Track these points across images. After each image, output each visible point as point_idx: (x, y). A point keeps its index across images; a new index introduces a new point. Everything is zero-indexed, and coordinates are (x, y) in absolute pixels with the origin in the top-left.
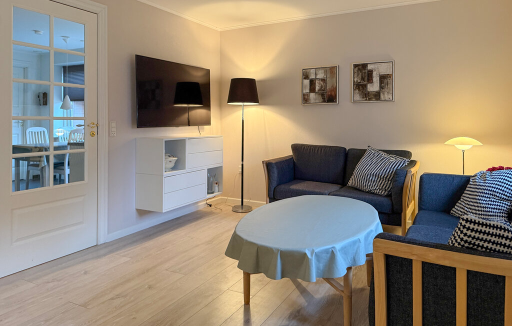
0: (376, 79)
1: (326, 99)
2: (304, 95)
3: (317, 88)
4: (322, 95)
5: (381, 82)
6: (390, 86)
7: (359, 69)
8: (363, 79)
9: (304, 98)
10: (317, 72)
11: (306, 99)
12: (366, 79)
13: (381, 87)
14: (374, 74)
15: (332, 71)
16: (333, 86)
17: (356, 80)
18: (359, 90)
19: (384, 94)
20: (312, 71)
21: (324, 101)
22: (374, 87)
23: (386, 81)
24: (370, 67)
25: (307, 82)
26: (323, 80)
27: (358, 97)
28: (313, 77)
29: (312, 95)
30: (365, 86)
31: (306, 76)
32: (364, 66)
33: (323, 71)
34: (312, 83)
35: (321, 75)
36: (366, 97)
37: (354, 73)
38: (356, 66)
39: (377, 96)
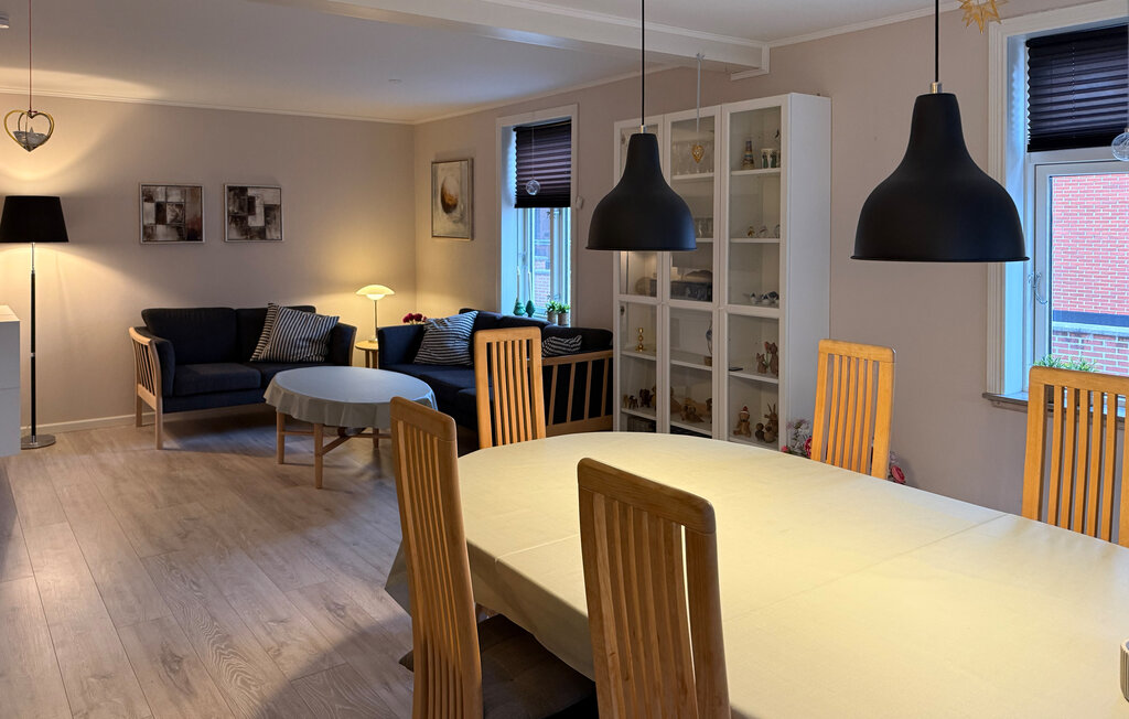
0: (259, 210)
1: (186, 236)
2: (145, 227)
3: (169, 217)
4: (178, 229)
5: (266, 215)
6: (278, 220)
7: (235, 194)
8: (241, 208)
9: (145, 233)
10: (169, 193)
11: (148, 235)
12: (246, 209)
13: (267, 222)
14: (257, 202)
15: (195, 192)
16: (196, 216)
17: (231, 208)
18: (237, 225)
19: (270, 231)
20: (159, 189)
21: (182, 238)
22: (256, 221)
23: (272, 213)
24: (251, 193)
25: (150, 207)
26: (179, 206)
27: (234, 234)
28: (161, 199)
29: (160, 229)
30: (244, 219)
31: (149, 198)
32: (243, 190)
33: (178, 192)
34: (160, 208)
35: (175, 197)
36: (246, 234)
37: (229, 199)
38: (231, 189)
39: (261, 234)
